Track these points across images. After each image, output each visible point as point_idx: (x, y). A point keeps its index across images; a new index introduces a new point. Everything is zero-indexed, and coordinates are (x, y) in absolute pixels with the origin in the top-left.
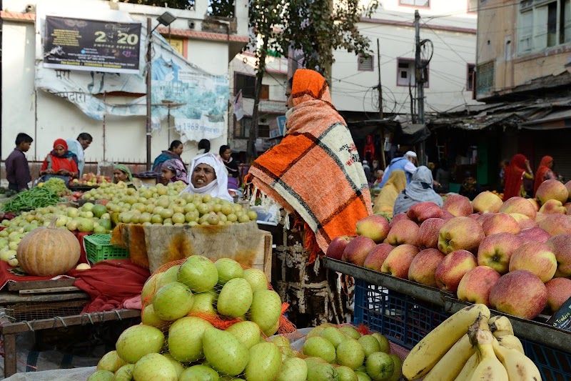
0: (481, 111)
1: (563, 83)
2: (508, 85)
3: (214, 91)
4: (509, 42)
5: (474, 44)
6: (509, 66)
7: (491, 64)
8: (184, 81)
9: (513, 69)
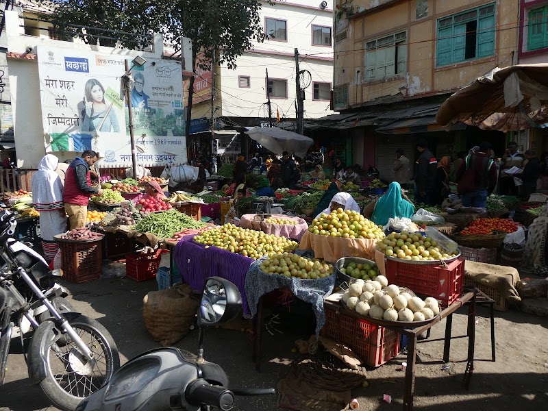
0: (341, 120)
1: (397, 101)
2: (359, 101)
3: (173, 113)
4: (358, 72)
5: (332, 71)
6: (359, 88)
7: (346, 86)
8: (152, 107)
9: (362, 90)
